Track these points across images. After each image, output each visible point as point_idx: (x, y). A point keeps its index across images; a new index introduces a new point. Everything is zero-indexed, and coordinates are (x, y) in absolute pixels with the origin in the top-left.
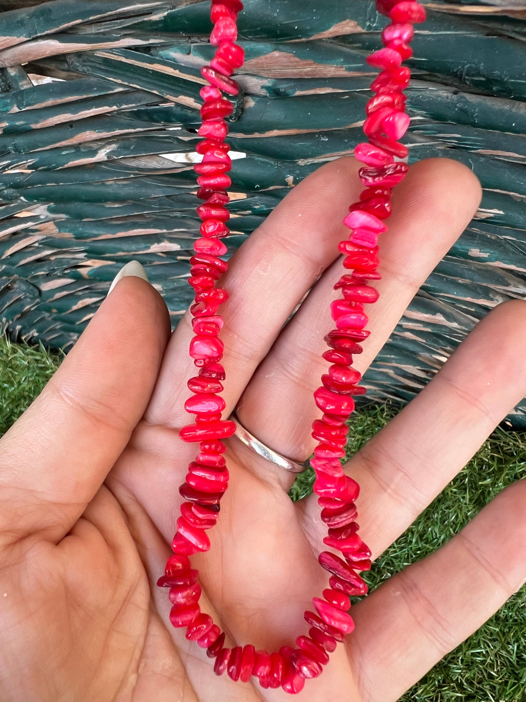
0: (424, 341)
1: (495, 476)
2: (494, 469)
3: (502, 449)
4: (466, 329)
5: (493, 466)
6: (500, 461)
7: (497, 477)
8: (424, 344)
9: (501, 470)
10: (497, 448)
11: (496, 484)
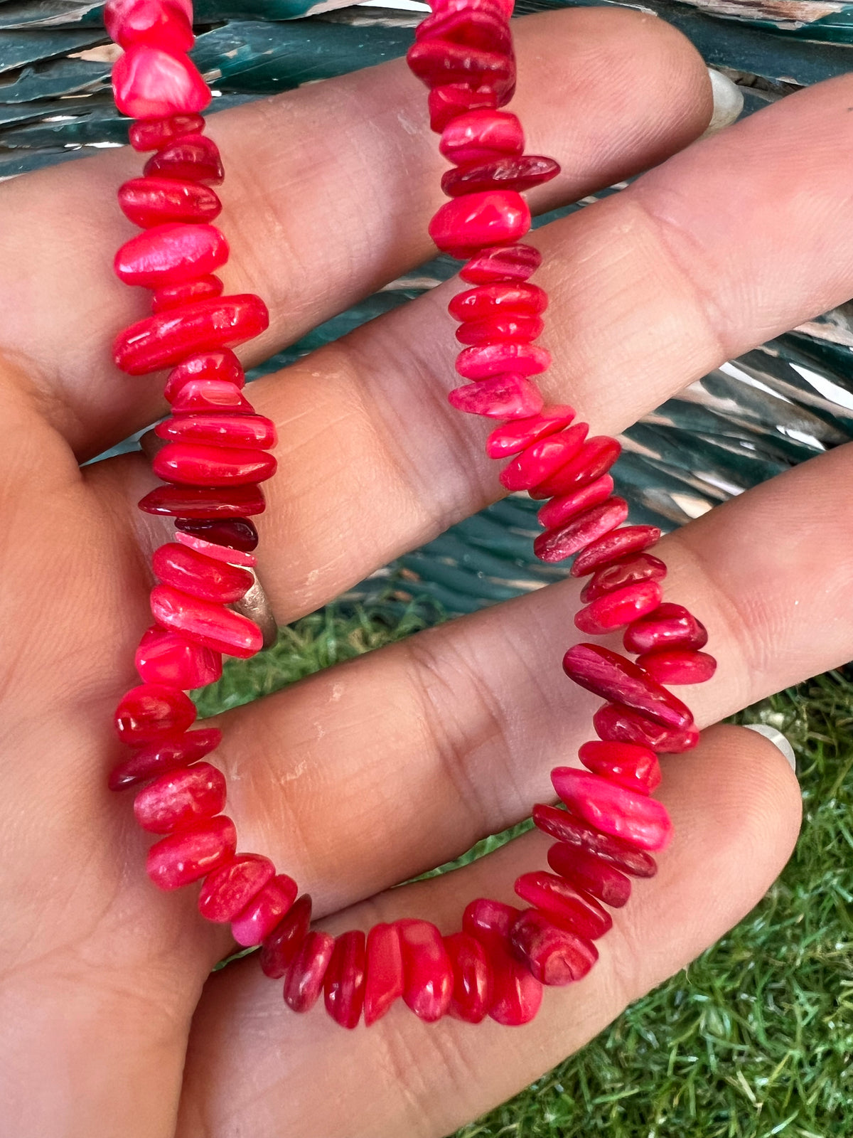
0: (657, 456)
1: (818, 785)
2: (817, 767)
3: (833, 724)
4: (757, 416)
5: (812, 762)
6: (830, 751)
7: (823, 787)
8: (656, 466)
9: (832, 772)
10: (823, 722)
11: (820, 803)
